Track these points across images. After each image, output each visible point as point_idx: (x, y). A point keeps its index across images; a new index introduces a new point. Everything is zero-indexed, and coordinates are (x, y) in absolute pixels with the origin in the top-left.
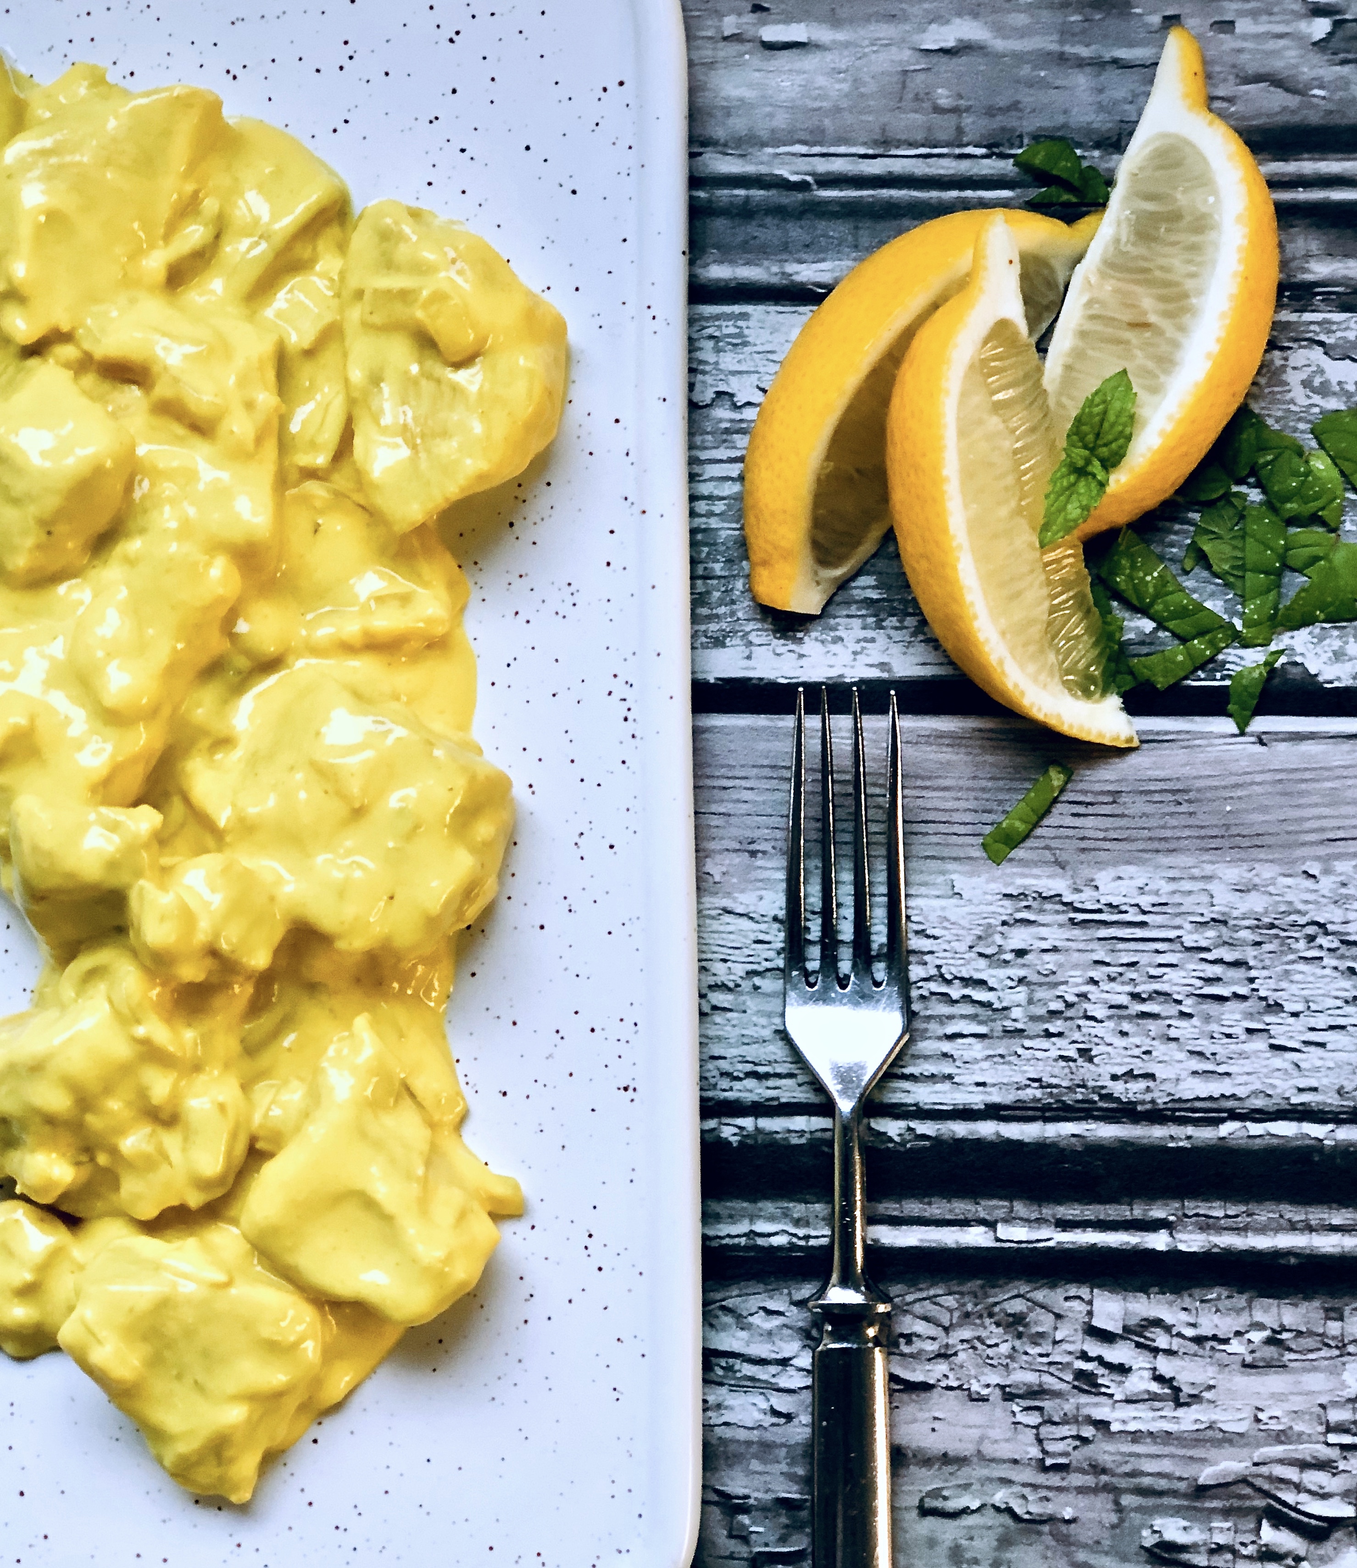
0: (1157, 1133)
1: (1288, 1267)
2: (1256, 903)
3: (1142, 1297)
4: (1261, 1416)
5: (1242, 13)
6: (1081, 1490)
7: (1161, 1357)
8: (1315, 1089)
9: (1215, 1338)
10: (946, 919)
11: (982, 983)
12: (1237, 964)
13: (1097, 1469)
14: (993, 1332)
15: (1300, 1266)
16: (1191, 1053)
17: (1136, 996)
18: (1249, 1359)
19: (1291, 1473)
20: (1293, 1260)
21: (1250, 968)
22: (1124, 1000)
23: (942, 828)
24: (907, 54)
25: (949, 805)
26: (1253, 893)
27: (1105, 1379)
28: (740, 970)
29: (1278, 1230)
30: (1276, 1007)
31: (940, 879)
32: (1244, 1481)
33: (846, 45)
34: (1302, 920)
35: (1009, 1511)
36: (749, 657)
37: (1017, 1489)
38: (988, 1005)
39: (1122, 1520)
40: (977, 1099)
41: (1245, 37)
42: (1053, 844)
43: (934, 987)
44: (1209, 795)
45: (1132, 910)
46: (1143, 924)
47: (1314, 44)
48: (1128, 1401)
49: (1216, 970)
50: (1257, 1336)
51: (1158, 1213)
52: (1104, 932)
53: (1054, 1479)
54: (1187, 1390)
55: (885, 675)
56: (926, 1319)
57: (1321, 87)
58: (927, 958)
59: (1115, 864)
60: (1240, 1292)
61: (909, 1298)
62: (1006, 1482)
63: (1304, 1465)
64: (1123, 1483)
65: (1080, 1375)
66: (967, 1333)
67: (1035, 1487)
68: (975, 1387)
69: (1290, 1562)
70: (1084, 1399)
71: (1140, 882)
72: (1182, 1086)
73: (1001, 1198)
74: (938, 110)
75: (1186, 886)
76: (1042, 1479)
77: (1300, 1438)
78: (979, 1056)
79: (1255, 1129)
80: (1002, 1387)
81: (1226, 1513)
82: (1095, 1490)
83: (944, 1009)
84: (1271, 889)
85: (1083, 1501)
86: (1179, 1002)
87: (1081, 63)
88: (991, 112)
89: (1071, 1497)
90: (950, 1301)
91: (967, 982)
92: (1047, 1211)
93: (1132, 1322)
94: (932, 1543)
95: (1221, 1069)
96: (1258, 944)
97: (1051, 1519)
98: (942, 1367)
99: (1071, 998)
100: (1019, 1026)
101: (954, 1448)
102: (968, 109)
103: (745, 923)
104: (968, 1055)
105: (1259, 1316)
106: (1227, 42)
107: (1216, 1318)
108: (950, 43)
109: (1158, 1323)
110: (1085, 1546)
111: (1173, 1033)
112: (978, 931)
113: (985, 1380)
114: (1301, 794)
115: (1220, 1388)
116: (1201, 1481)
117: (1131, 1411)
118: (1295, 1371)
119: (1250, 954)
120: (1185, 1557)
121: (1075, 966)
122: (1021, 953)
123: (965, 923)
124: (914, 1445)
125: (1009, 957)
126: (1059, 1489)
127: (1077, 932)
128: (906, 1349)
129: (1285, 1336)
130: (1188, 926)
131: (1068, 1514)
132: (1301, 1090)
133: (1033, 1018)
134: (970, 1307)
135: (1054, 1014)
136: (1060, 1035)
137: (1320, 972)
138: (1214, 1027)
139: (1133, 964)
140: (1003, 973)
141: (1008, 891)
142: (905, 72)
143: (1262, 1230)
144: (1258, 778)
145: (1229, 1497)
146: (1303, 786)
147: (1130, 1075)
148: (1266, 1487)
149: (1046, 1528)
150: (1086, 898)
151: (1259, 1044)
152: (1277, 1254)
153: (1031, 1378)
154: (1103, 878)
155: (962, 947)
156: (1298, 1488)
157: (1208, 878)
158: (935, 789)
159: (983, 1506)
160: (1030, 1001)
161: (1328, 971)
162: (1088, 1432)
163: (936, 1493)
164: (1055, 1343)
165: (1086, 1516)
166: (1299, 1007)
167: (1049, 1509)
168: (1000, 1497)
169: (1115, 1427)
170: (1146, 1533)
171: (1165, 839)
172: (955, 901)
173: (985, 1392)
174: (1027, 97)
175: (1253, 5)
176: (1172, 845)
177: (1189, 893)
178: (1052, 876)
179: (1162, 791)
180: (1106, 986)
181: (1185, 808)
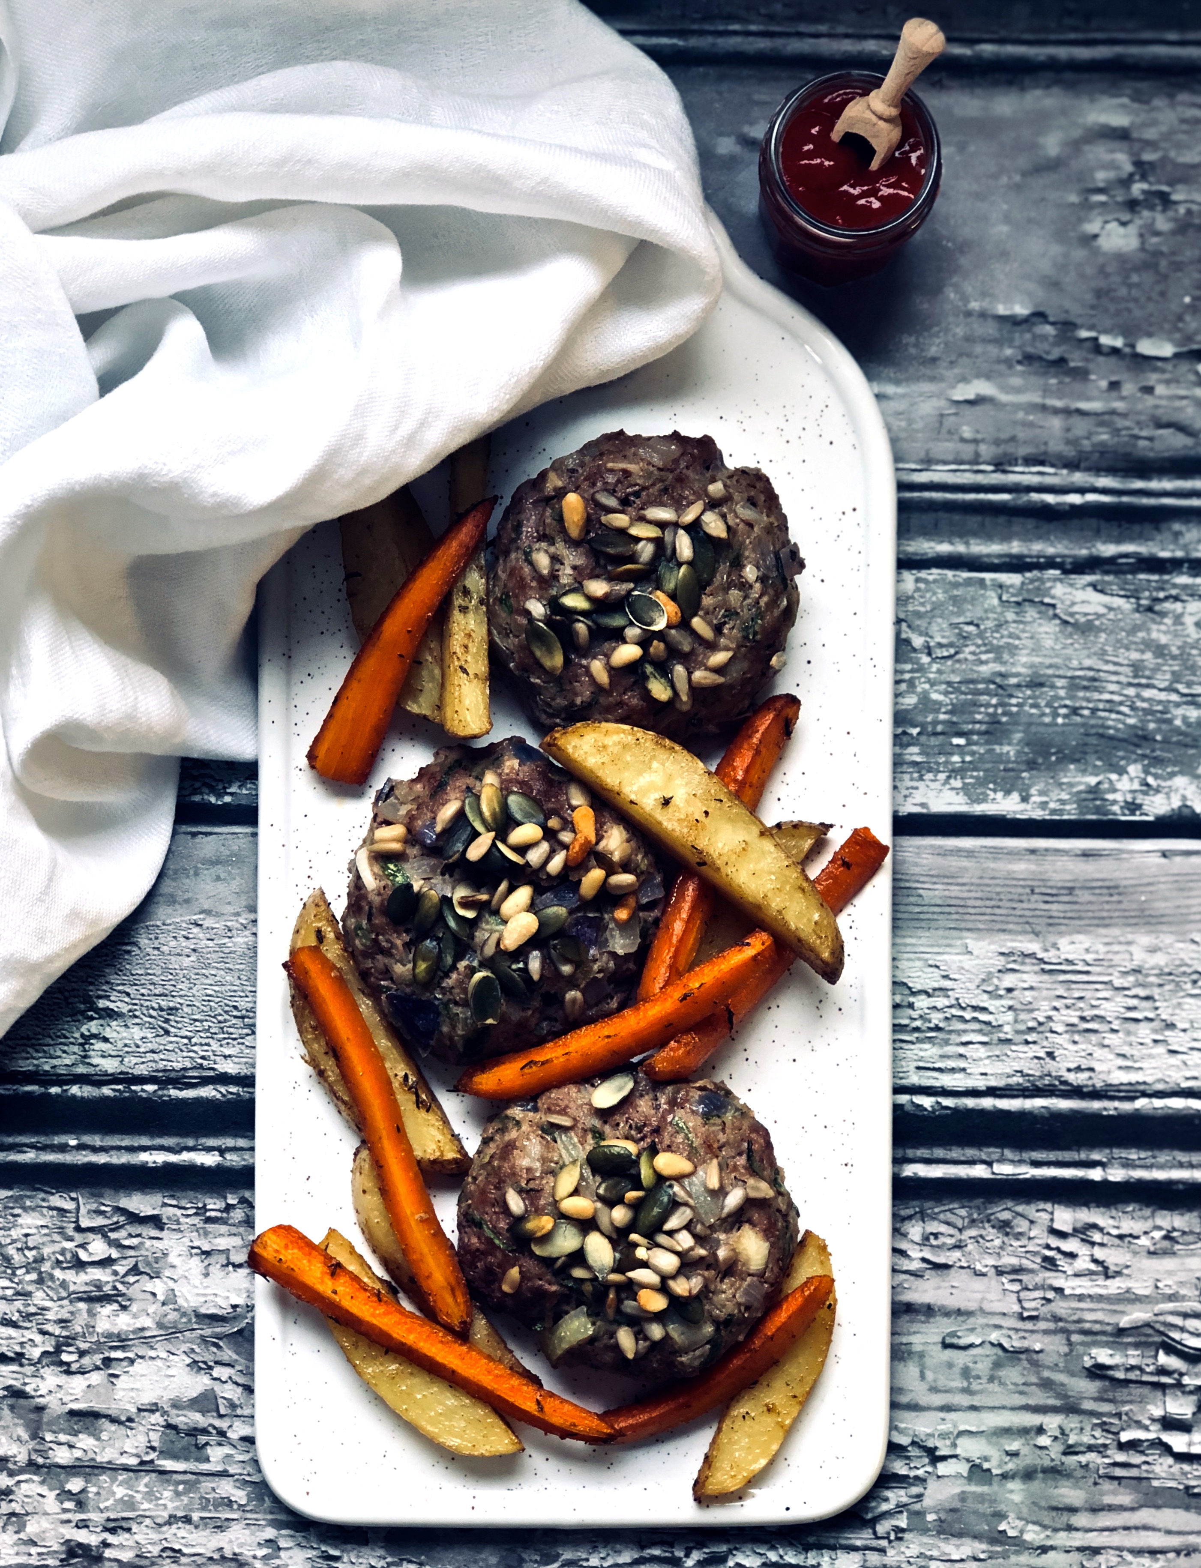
0: (1096, 1105)
1: (1178, 1191)
2: (1160, 959)
3: (1085, 1209)
4: (1160, 1284)
5: (1160, 381)
6: (1046, 1332)
7: (1096, 1248)
8: (1195, 1078)
9: (1131, 1235)
10: (962, 968)
11: (984, 1009)
12: (1148, 998)
13: (1056, 1319)
14: (990, 1232)
15: (1185, 1190)
16: (1119, 1055)
17: (1083, 1019)
18: (1152, 1249)
19: (1178, 1321)
20: (1181, 1187)
21: (1155, 1001)
22: (1075, 1020)
23: (961, 910)
24: (943, 403)
25: (965, 895)
26: (1159, 953)
27: (1061, 1262)
29: (1171, 1167)
30: (1171, 1026)
31: (959, 942)
32: (1148, 1325)
33: (904, 396)
34: (1189, 970)
35: (1000, 1345)
37: (1005, 1331)
38: (988, 1023)
39: (1071, 1351)
40: (981, 1084)
41: (1160, 397)
43: (954, 1011)
44: (1131, 890)
45: (1081, 963)
46: (1087, 973)
48: (1076, 1275)
49: (1134, 1002)
50: (1158, 1235)
51: (1096, 1156)
52: (1062, 977)
53: (1029, 1325)
54: (1113, 1268)
55: (924, 811)
56: (948, 1223)
58: (950, 993)
59: (1070, 933)
60: (1148, 1206)
61: (936, 1210)
62: (998, 1327)
63: (1186, 1315)
64: (1072, 1327)
65: (1046, 1259)
66: (973, 1232)
67: (1017, 1330)
68: (978, 1267)
69: (1176, 1376)
70: (1048, 1274)
71: (1086, 945)
72: (1112, 1076)
73: (996, 1146)
74: (963, 440)
75: (1116, 948)
76: (1020, 1325)
77: (1183, 1298)
78: (983, 1056)
79: (1158, 1103)
80: (996, 1267)
81: (1136, 1345)
82: (1055, 1332)
83: (961, 1026)
84: (1170, 950)
85: (1047, 1339)
86: (1110, 1022)
87: (1056, 411)
88: (997, 442)
89: (1039, 1336)
90: (963, 1212)
91: (975, 1008)
92: (1026, 1156)
93: (1079, 1225)
94: (950, 1365)
95: (1137, 1065)
96: (1161, 985)
97: (1027, 1351)
98: (957, 1254)
99: (1041, 1019)
100: (1009, 1037)
101: (964, 1305)
102: (983, 440)
104: (975, 1055)
105: (1159, 1222)
106: (1150, 401)
107: (1132, 1223)
108: (971, 396)
109: (1095, 1226)
110: (1048, 1367)
111: (1106, 1042)
112: (983, 976)
113: (984, 1262)
114: (1191, 889)
115: (1134, 1268)
116: (1122, 1325)
117: (1077, 1282)
118: (1182, 1256)
119: (1156, 992)
120: (1111, 1373)
121: (1045, 999)
122: (1010, 990)
123: (974, 971)
124: (939, 1303)
125: (1002, 992)
126: (1032, 1332)
127: (1046, 977)
128: (933, 1242)
129: (1175, 1234)
130: (1116, 974)
131: (1037, 1347)
132: (1188, 1079)
133: (1018, 1032)
134: (975, 1216)
135: (1031, 1029)
136: (1034, 1043)
138: (1132, 1038)
139: (1081, 998)
140: (998, 1003)
141: (1003, 950)
142: (942, 415)
143: (1161, 1167)
144: (1163, 879)
145: (1139, 1335)
146: (1191, 885)
147: (1079, 1069)
148: (1162, 1329)
149: (1023, 1356)
150: (1052, 956)
151: (1161, 1049)
152: (1170, 1183)
153: (1014, 1261)
154: (1063, 942)
155: (972, 986)
156: (1182, 1329)
157: (1129, 943)
158: (958, 884)
159: (983, 1343)
160: (1016, 1021)
162: (1051, 1295)
163: (953, 1334)
164: (1030, 1238)
165: (1049, 1348)
166: (1186, 1025)
167: (1026, 1344)
168: (994, 1336)
169: (1067, 1292)
170: (1086, 1358)
171: (1103, 918)
172: (968, 957)
173: (984, 1270)
174: (1022, 434)
175: (1167, 376)
176: (1107, 922)
177: (1117, 953)
178: (1031, 941)
179: (1101, 887)
180: (1064, 1012)
181: (1115, 898)
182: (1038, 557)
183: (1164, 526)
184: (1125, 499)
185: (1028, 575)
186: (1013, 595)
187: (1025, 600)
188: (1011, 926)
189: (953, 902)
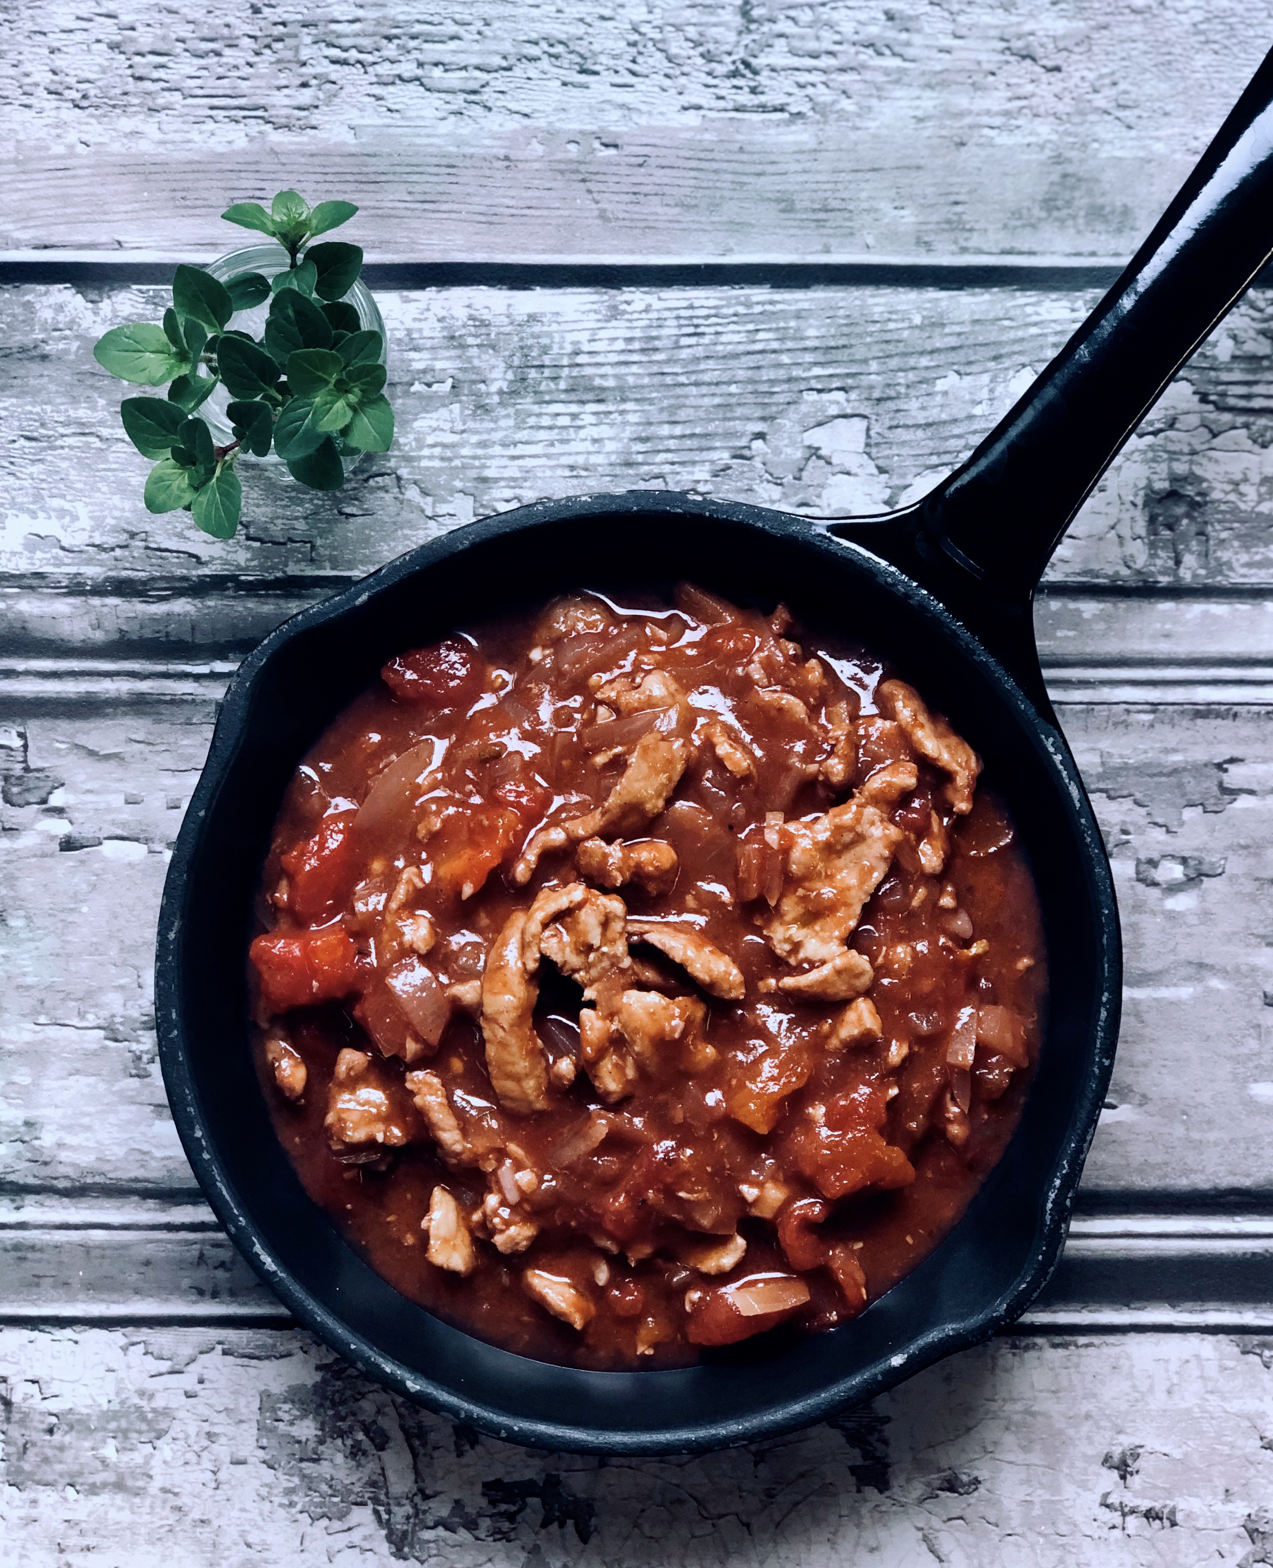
2: (126, 124)
5: (117, 810)
10: (361, 110)
11: (333, 62)
12: (140, 79)
16: (176, 13)
17: (218, 54)
21: (131, 75)
22: (227, 52)
23: (362, 177)
25: (358, 196)
26: (128, 130)
28: (517, 71)
30: (113, 46)
31: (364, 140)
34: (92, 110)
36: (509, 306)
38: (329, 45)
41: (117, 791)
42: (279, 167)
43: (369, 58)
44: (160, 204)
45: (220, 118)
46: (212, 108)
47: (63, 785)
52: (242, 102)
55: (405, 293)
57: (59, 750)
58: (375, 80)
59: (232, 153)
71: (213, 139)
75: (178, 137)
78: (335, 7)
83: (361, 41)
84: (114, 134)
86: (186, 50)
91: (345, 63)
96: (124, 93)
99: (267, 51)
100: (305, 30)
103: (513, 106)
104: (344, 7)
106: (130, 787)
111: (191, 27)
112: (337, 100)
114: (89, 204)
119: (131, 85)
121: (261, 77)
122: (305, 85)
123: (346, 107)
125: (314, 82)
127: (262, 102)
130: (177, 106)
133: (296, 36)
135: (279, 40)
136: (275, 24)
137: (79, 72)
138: (159, 32)
139: (219, 78)
140: (319, 70)
141: (313, 132)
144: (122, 216)
146: (86, 210)
150: (255, 127)
151: (126, 19)
154: (241, 143)
155: (349, 89)
157: (163, 143)
160: (297, 49)
161: (73, 73)
166: (95, 47)
171: (194, 171)
172: (354, 123)
175: (109, 817)
176: (189, 168)
177: (176, 131)
178: (280, 143)
179: (195, 207)
180: (241, 62)
181: (180, 194)
182: (267, 596)
183: (116, 636)
184: (161, 668)
185: (279, 574)
186: (297, 550)
187: (284, 544)
188: (303, 160)
189: (372, 187)
